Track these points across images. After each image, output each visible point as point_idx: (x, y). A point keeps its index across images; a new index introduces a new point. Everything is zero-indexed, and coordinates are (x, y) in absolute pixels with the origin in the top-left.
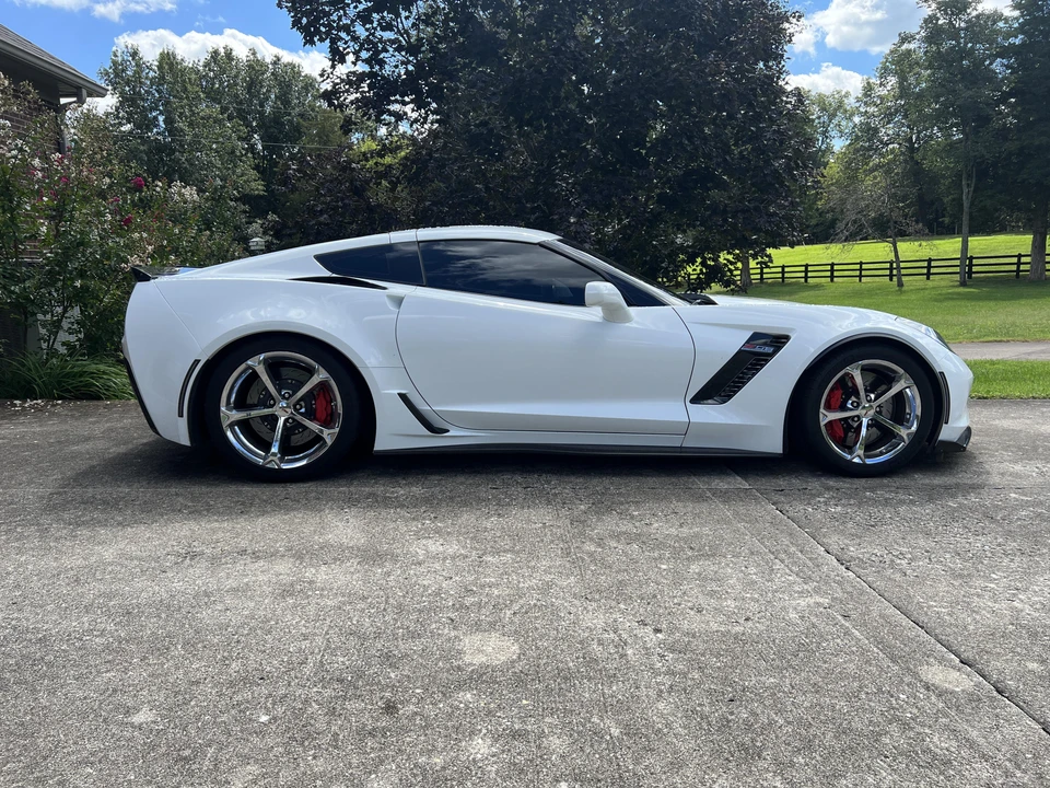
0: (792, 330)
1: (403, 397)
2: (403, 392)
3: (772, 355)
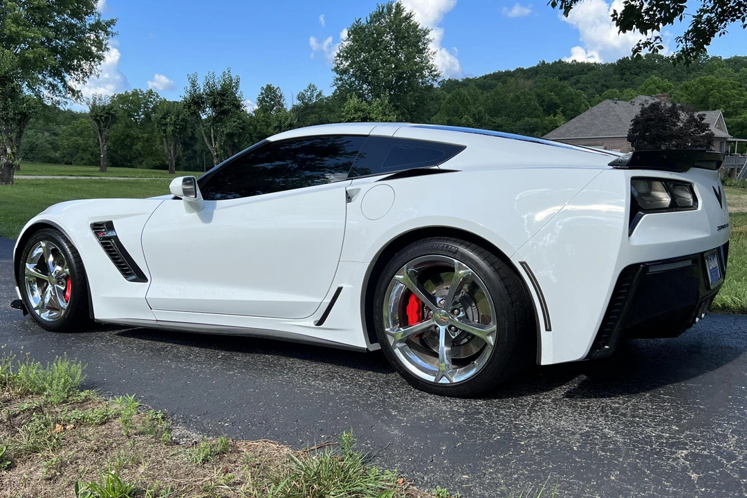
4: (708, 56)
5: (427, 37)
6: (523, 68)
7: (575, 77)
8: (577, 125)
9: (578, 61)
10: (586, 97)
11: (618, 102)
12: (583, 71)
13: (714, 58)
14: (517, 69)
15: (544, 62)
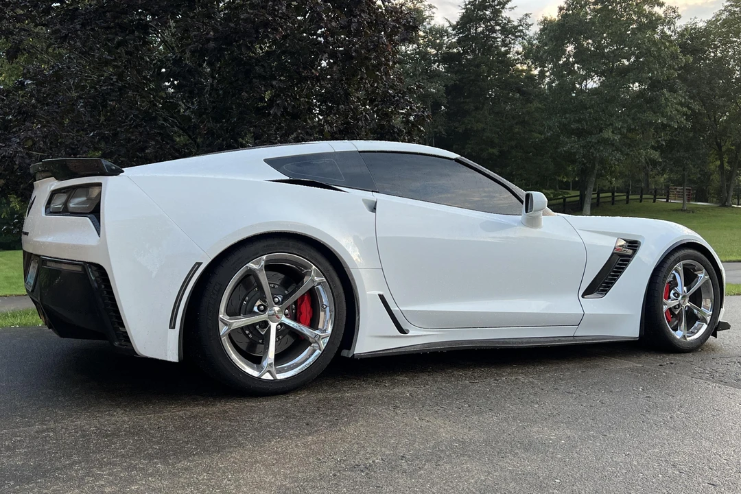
0: (640, 236)
1: (382, 297)
2: (381, 293)
3: (631, 256)
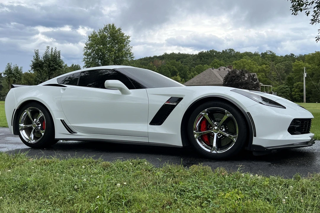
0: (184, 95)
1: (62, 121)
3: (176, 105)
4: (235, 52)
5: (129, 39)
6: (157, 56)
7: (181, 60)
8: (197, 79)
9: (181, 53)
10: (189, 68)
11: (214, 69)
12: (184, 57)
13: (237, 52)
14: (154, 56)
15: (166, 53)
